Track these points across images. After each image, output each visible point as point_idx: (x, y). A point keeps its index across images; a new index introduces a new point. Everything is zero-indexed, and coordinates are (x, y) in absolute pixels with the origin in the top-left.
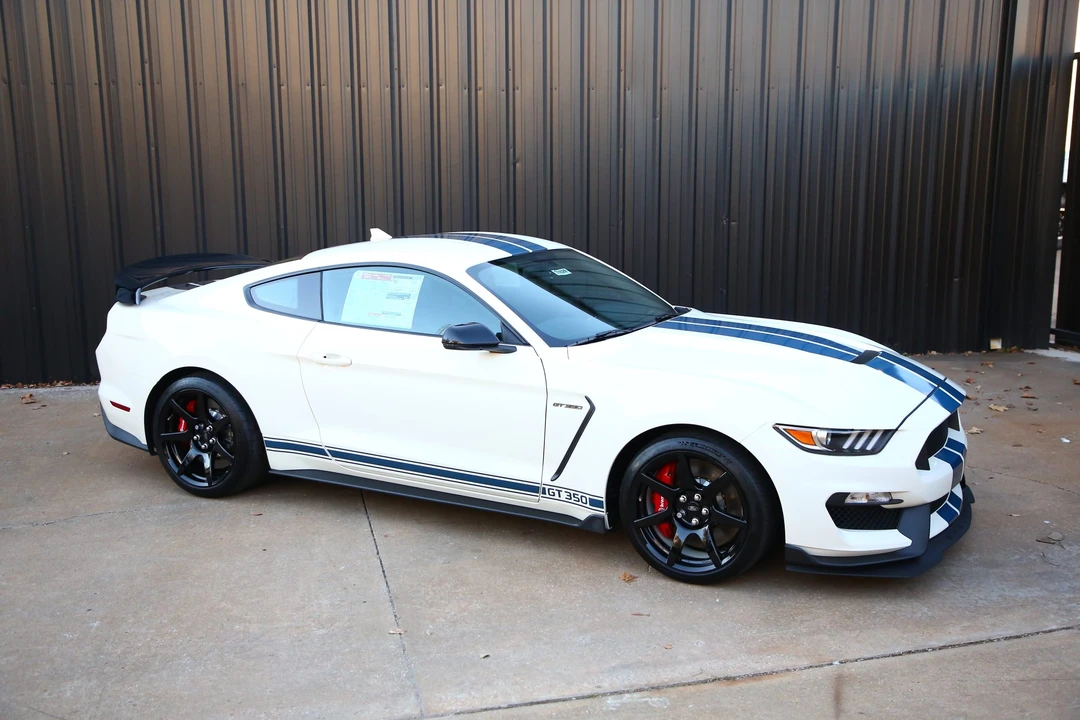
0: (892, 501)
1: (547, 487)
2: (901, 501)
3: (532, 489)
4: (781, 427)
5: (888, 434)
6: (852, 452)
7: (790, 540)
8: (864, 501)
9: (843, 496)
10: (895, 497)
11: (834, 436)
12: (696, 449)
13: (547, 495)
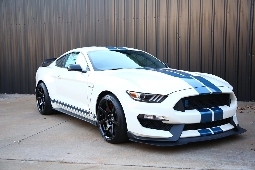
0: (164, 120)
1: (89, 112)
2: (168, 121)
3: (86, 112)
4: (128, 92)
5: (166, 96)
6: (152, 102)
7: (128, 130)
8: (152, 118)
9: (143, 115)
10: (166, 119)
11: (146, 96)
12: (109, 99)
13: (89, 115)
